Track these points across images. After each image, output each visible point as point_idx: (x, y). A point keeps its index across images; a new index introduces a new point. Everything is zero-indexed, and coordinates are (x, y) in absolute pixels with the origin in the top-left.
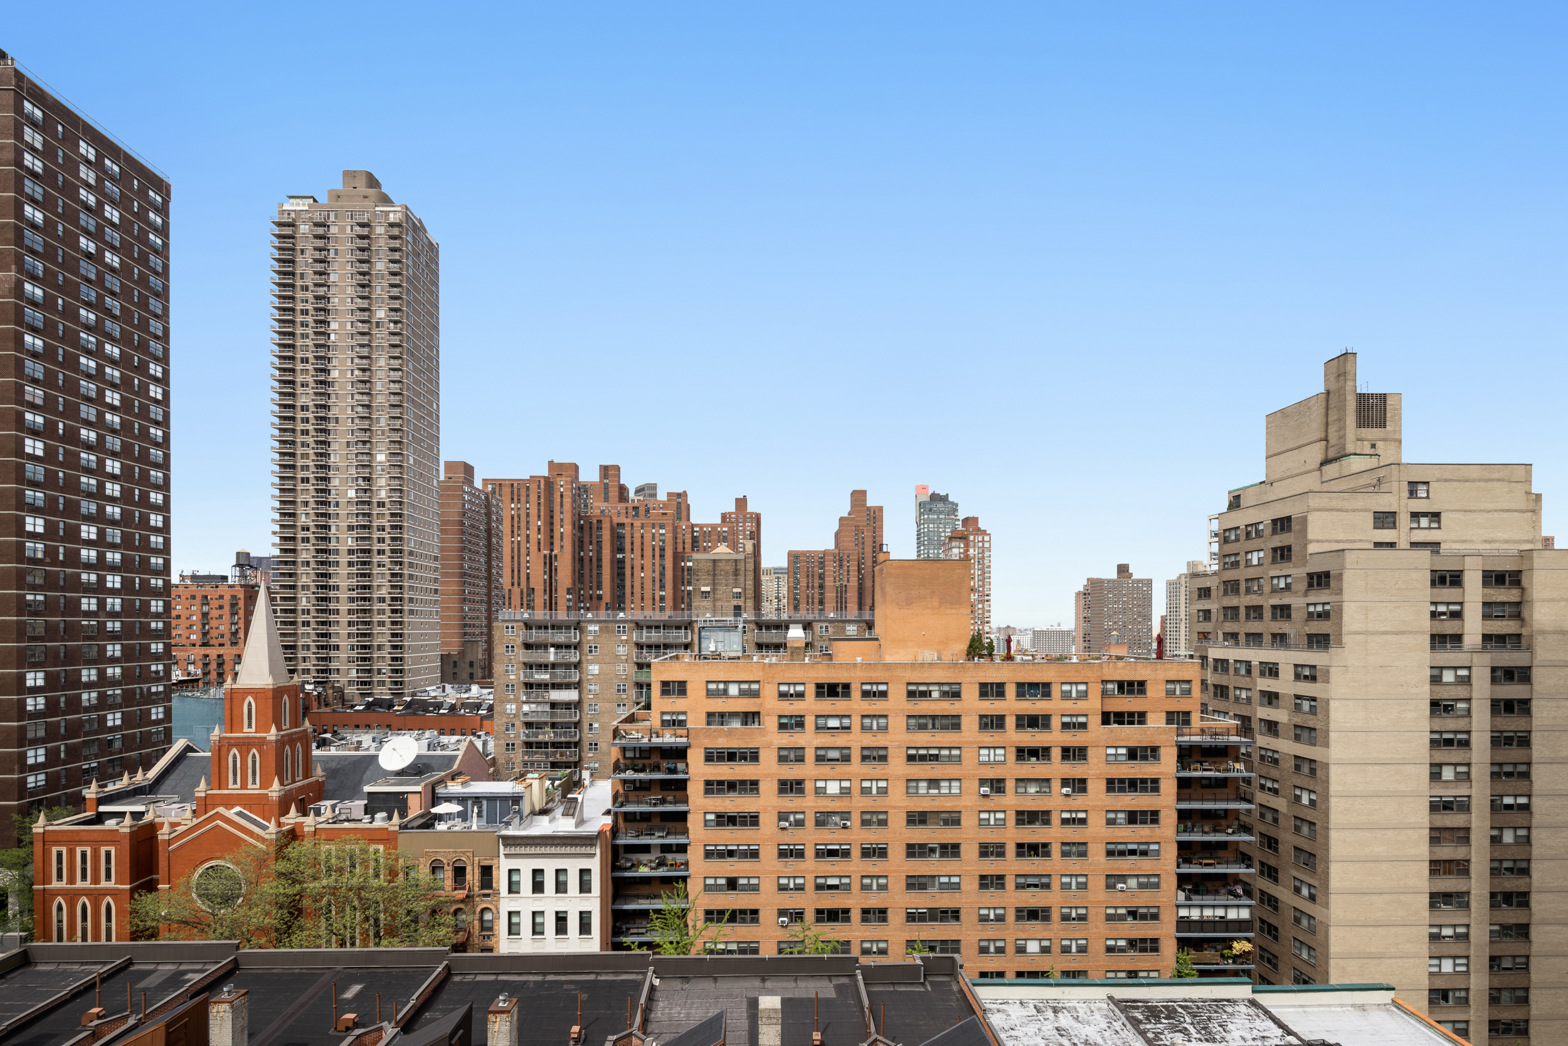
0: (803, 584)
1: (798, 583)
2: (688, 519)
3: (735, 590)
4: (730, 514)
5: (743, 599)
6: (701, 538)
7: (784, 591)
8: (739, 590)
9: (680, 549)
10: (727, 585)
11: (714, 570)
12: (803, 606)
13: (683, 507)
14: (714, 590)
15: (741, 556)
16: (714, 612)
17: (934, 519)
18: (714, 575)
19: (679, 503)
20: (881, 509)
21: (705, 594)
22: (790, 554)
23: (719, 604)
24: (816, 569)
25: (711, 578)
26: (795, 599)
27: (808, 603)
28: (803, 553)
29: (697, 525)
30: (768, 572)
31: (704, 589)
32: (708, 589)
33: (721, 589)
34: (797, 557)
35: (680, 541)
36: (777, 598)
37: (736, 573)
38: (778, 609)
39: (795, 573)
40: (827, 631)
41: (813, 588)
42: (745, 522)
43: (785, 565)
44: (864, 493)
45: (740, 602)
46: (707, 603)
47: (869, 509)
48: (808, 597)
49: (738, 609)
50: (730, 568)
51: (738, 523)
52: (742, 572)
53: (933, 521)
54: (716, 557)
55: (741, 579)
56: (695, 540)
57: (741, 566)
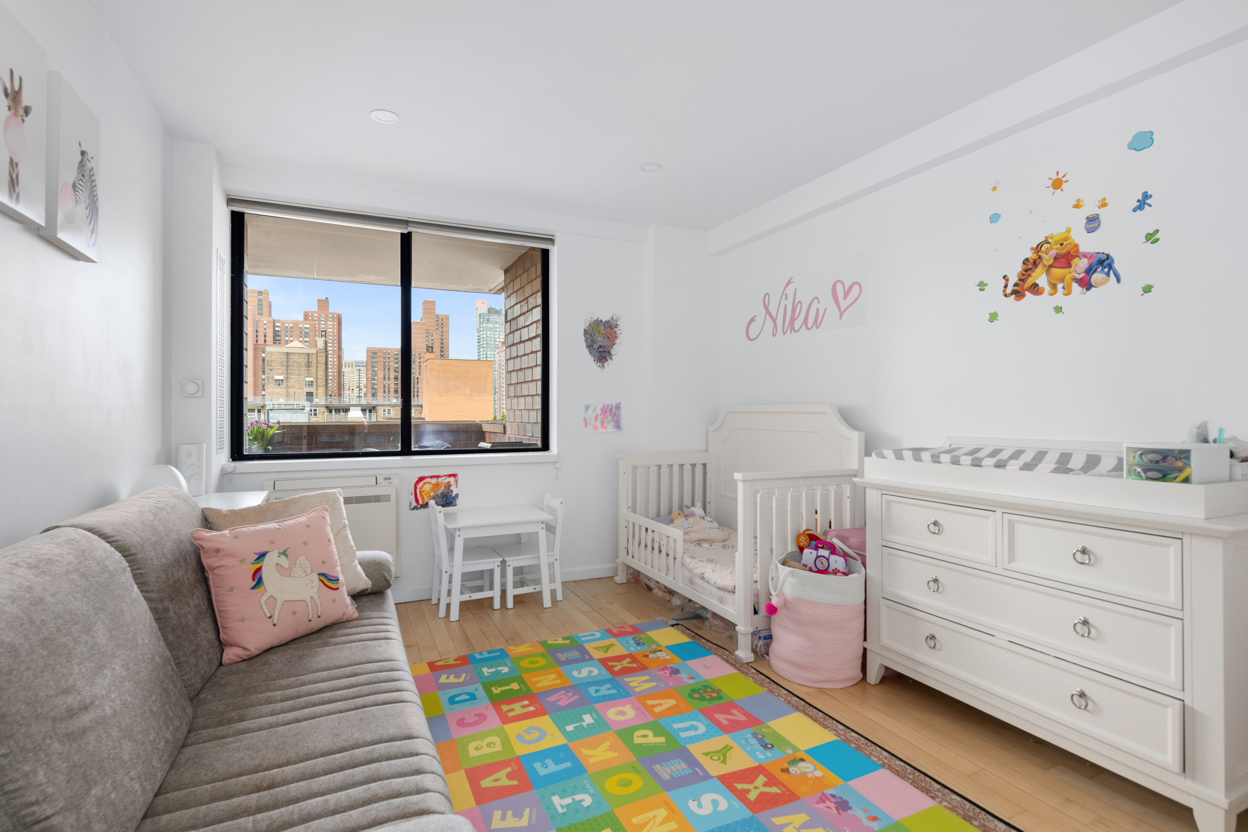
0: (380, 375)
1: (376, 375)
2: (270, 316)
3: (307, 379)
4: (313, 313)
5: (315, 386)
6: (282, 333)
7: (364, 381)
8: (312, 379)
9: (261, 341)
10: (299, 375)
11: (288, 362)
12: (380, 394)
13: (265, 303)
14: (287, 378)
15: (314, 351)
16: (288, 396)
17: (491, 328)
18: (287, 366)
19: (260, 300)
20: (447, 317)
21: (279, 382)
22: (368, 350)
23: (291, 391)
24: (392, 363)
25: (285, 368)
26: (373, 388)
27: (384, 392)
28: (381, 350)
29: (279, 321)
30: (350, 365)
31: (277, 377)
32: (281, 377)
33: (294, 378)
34: (375, 353)
35: (261, 334)
36: (359, 387)
37: (308, 365)
38: (359, 397)
39: (373, 367)
40: (389, 413)
41: (389, 379)
42: (326, 320)
43: (365, 359)
44: (433, 303)
45: (313, 390)
46: (281, 390)
47: (437, 316)
48: (384, 386)
49: (310, 395)
50: (303, 360)
51: (320, 321)
52: (314, 364)
53: (490, 329)
54: (289, 351)
55: (313, 370)
56: (276, 334)
57: (313, 359)
